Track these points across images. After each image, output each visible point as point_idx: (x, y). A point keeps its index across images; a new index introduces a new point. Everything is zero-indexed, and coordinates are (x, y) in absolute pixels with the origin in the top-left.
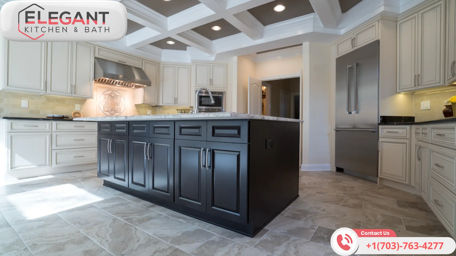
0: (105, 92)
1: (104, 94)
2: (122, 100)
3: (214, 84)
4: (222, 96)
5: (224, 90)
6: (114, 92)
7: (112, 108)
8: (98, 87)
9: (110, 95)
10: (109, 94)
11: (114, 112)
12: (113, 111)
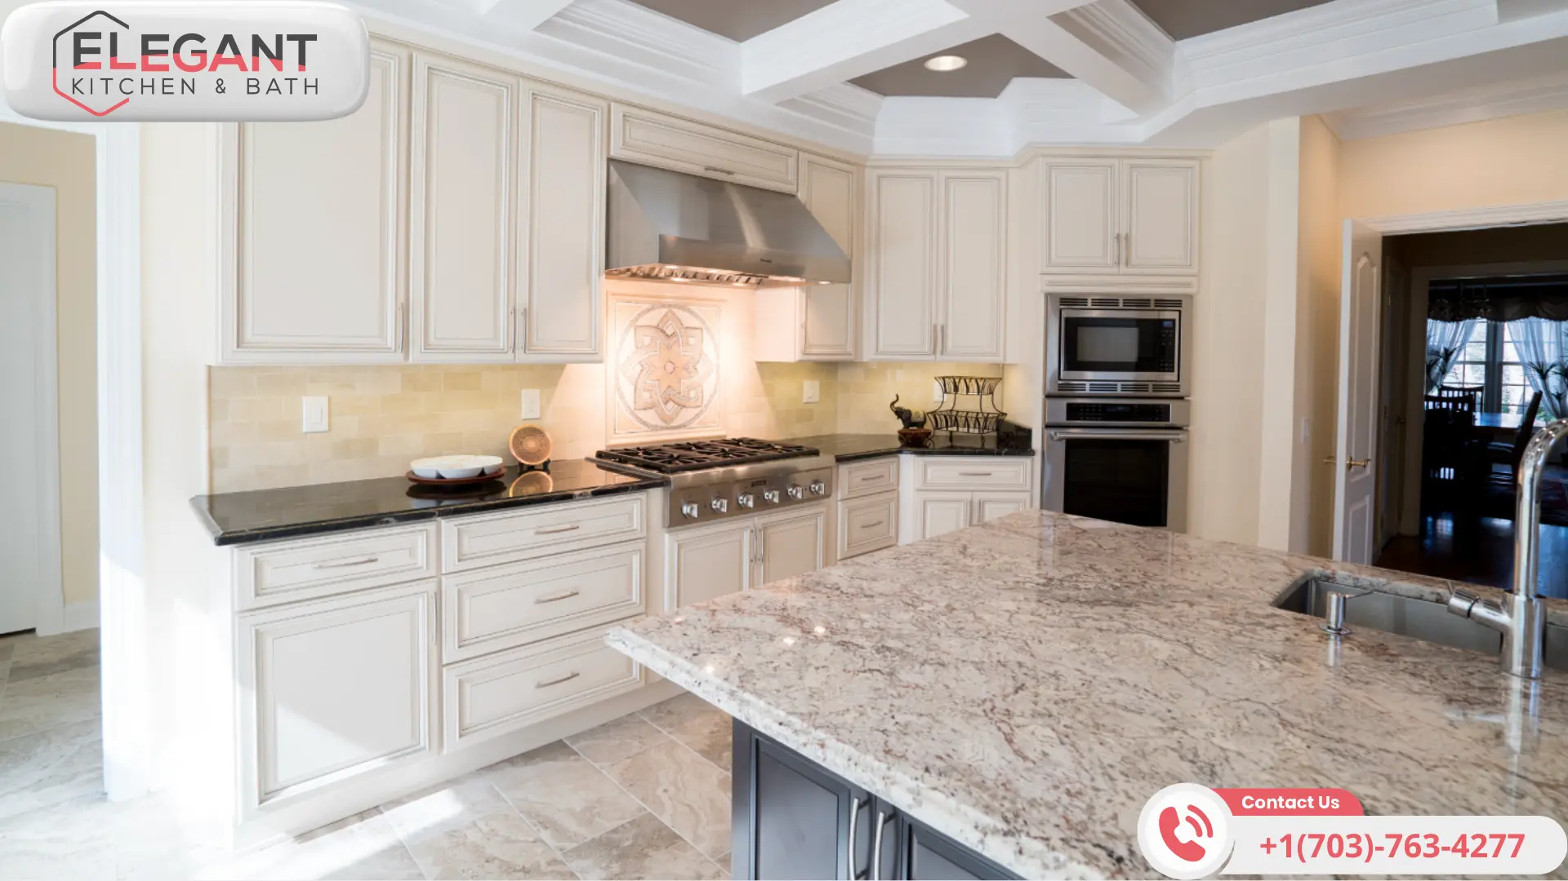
0: (640, 315)
1: (637, 328)
2: (708, 347)
3: (1134, 260)
4: (1174, 315)
5: (1188, 285)
6: (675, 310)
7: (669, 386)
8: (613, 295)
9: (659, 329)
10: (655, 324)
11: (676, 406)
12: (671, 404)
